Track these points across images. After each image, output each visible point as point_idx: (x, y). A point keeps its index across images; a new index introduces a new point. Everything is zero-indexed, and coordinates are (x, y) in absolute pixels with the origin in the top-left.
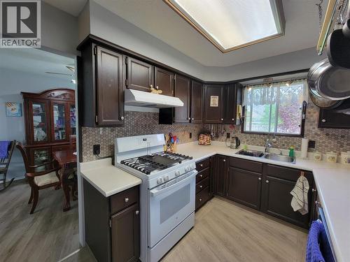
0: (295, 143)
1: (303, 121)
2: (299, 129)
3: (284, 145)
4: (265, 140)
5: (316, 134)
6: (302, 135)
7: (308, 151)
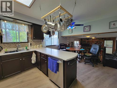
0: (26, 45)
1: (28, 38)
2: (27, 40)
3: (23, 46)
4: (16, 45)
5: (31, 41)
6: (28, 42)
7: (31, 46)
